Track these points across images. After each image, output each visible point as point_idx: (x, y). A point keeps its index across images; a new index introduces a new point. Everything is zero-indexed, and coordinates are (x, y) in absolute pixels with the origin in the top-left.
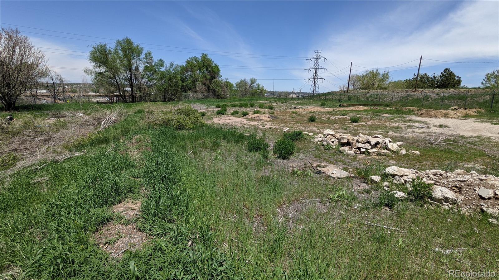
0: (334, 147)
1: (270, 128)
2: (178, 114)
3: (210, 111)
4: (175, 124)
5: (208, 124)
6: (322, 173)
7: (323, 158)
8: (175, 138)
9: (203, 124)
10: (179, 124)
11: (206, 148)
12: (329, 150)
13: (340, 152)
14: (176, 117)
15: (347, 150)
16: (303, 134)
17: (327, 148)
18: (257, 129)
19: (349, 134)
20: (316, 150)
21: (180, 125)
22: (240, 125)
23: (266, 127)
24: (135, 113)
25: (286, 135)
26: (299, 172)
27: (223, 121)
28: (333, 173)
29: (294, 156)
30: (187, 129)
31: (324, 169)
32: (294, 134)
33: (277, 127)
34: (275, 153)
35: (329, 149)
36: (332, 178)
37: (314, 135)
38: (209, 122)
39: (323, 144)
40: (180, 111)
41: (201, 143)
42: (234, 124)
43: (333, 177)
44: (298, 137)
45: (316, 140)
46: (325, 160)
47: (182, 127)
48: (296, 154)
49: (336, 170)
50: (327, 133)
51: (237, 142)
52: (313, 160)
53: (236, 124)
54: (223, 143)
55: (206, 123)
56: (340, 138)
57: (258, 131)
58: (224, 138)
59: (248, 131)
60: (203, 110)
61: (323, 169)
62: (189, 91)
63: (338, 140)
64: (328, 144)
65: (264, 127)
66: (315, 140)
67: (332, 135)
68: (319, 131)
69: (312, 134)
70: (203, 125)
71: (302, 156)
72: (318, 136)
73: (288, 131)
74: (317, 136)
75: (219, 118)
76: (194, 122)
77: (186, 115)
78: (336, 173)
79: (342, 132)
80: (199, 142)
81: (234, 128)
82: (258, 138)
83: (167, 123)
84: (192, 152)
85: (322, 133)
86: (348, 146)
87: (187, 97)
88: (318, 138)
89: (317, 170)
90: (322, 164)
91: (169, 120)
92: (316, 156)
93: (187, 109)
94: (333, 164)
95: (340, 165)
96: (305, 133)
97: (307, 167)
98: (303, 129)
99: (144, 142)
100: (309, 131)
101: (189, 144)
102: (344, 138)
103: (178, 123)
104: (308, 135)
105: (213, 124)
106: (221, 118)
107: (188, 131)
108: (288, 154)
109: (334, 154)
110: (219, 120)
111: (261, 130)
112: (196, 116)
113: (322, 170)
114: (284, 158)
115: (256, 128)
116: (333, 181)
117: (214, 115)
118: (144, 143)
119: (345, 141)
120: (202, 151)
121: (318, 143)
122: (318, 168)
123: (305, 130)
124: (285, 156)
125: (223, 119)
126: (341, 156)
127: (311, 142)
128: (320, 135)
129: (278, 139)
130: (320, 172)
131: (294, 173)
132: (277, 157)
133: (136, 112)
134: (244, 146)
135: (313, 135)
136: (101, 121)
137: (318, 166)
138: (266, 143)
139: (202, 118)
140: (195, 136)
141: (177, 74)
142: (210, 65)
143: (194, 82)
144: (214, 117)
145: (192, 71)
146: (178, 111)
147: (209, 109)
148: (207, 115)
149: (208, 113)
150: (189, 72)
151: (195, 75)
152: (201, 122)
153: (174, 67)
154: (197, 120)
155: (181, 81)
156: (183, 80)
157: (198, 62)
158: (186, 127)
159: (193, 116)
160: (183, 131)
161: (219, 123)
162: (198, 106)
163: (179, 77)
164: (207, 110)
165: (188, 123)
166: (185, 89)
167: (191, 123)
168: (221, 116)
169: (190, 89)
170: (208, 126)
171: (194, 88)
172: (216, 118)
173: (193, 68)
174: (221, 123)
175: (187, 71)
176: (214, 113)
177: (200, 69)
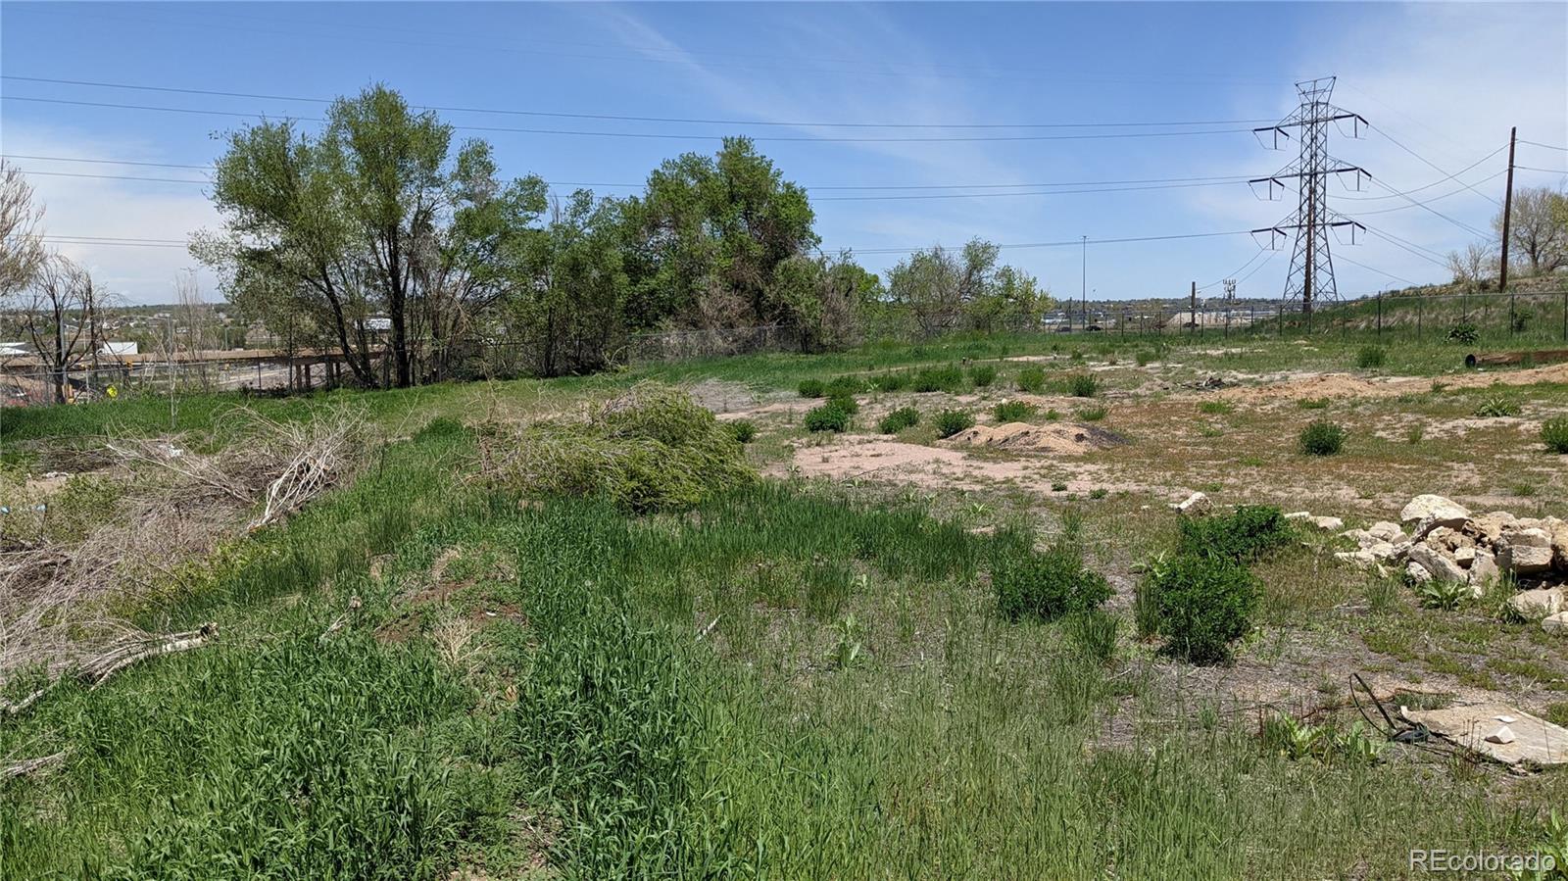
0: (1478, 591)
1: (1098, 495)
2: (626, 435)
3: (774, 415)
4: (615, 486)
5: (770, 480)
6: (1431, 738)
7: (1422, 655)
8: (629, 554)
9: (750, 480)
10: (634, 484)
11: (781, 603)
12: (1450, 608)
13: (1518, 619)
14: (622, 450)
15: (1555, 606)
16: (1287, 522)
17: (1435, 597)
18: (1029, 502)
19: (1554, 520)
20: (1374, 609)
21: (638, 489)
22: (935, 483)
23: (1072, 487)
24: (418, 438)
25: (1190, 532)
26: (1302, 735)
27: (847, 464)
28: (1496, 741)
29: (1254, 645)
30: (679, 510)
31: (1441, 718)
32: (1239, 526)
33: (1133, 487)
34: (1147, 629)
35: (1448, 603)
36: (1492, 768)
37: (1347, 527)
38: (775, 473)
39: (1412, 576)
40: (640, 419)
41: (757, 581)
42: (901, 477)
43: (1498, 762)
44: (1262, 540)
45: (1365, 554)
46: (1439, 667)
47: (647, 500)
48: (1263, 635)
49: (1507, 719)
50: (1423, 515)
51: (935, 571)
52: (1367, 663)
53: (914, 477)
54: (863, 576)
55: (763, 475)
56: (1503, 541)
57: (1036, 509)
58: (866, 553)
59: (983, 514)
60: (738, 410)
61: (1433, 715)
62: (667, 322)
63: (1495, 550)
64: (1440, 576)
65: (1064, 488)
66: (1359, 554)
67: (1457, 525)
68: (1370, 502)
69: (1338, 521)
70: (747, 488)
71: (1299, 643)
72: (1373, 530)
73: (1200, 506)
74: (1366, 530)
75: (826, 451)
76: (707, 474)
77: (664, 442)
78: (1512, 736)
79: (1506, 508)
80: (742, 576)
81: (908, 500)
82: (1041, 547)
83: (579, 484)
85: (1394, 516)
86: (1557, 584)
87: (654, 351)
88: (1378, 543)
89: (1400, 724)
90: (1425, 688)
91: (587, 469)
92: (1375, 643)
93: (673, 410)
94: (1484, 686)
95: (1527, 695)
96: (1297, 514)
97: (1339, 705)
98: (1280, 494)
99: (487, 578)
100: (1311, 506)
101: (697, 585)
102: (1529, 541)
103: (632, 478)
104: (1313, 527)
105: (800, 482)
106: (834, 448)
107: (681, 519)
108: (1225, 631)
109: (1482, 633)
110: (825, 460)
111: (1047, 503)
112: (712, 445)
113: (1429, 722)
114: (1206, 655)
115: (1019, 498)
116: (1505, 782)
117: (798, 434)
118: (489, 583)
119: (1541, 557)
120: (765, 622)
121: (1381, 568)
122: (1404, 709)
123: (1291, 500)
124: (1207, 645)
125: (843, 453)
126: (1524, 643)
127: (1337, 563)
128: (1381, 527)
129: (1151, 554)
130: (1419, 734)
131: (1272, 737)
132: (1161, 652)
133: (423, 432)
134: (978, 594)
135: (1339, 529)
136: (267, 482)
137: (1401, 699)
138: (1090, 576)
139: (741, 451)
140: (722, 545)
141: (608, 244)
142: (764, 189)
143: (687, 276)
144: (795, 445)
145: (676, 225)
146: (631, 422)
147: (765, 406)
148: (759, 435)
149: (767, 425)
150: (663, 230)
151: (691, 242)
152: (741, 473)
153: (593, 208)
154: (722, 461)
155: (627, 272)
156: (635, 269)
157: (707, 178)
158: (671, 500)
159: (701, 446)
160: (658, 518)
161: (829, 476)
162: (712, 393)
163: (615, 256)
164: (758, 413)
165: (676, 478)
166: (644, 314)
167: (692, 480)
168: (830, 441)
169: (670, 311)
170: (773, 490)
171: (687, 304)
172: (805, 450)
173: (682, 209)
174: (835, 474)
175: (654, 227)
176: (793, 427)
177: (714, 211)
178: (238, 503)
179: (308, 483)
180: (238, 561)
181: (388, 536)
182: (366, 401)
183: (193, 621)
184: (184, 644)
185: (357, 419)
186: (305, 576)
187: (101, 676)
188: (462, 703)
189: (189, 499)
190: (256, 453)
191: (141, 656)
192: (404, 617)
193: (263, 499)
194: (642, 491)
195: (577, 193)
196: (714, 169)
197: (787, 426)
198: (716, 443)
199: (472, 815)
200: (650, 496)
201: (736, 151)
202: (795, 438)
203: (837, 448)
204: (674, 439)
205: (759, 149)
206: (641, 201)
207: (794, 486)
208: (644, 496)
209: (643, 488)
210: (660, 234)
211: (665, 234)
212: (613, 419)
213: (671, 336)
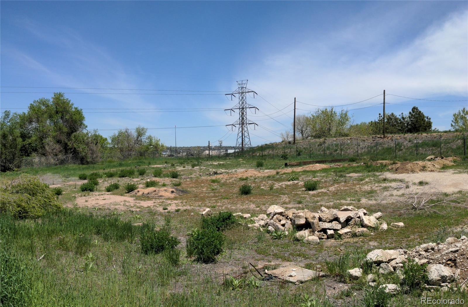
0: (287, 233)
1: (177, 211)
2: (17, 192)
3: (70, 186)
4: (12, 209)
5: (67, 208)
6: (274, 278)
7: (272, 254)
8: (15, 232)
9: (60, 208)
10: (19, 209)
11: (67, 250)
12: (280, 239)
13: (298, 240)
14: (15, 198)
15: (307, 235)
16: (234, 217)
17: (275, 236)
18: (155, 214)
19: (306, 210)
20: (258, 241)
21: (21, 210)
22: (123, 208)
23: (169, 208)
25: (205, 222)
26: (236, 282)
27: (94, 203)
28: (291, 276)
29: (223, 256)
30: (35, 218)
31: (276, 272)
32: (219, 219)
33: (188, 208)
34: (190, 254)
35: (279, 237)
36: (290, 284)
37: (252, 216)
38: (68, 206)
39: (269, 230)
40: (22, 187)
41: (59, 242)
42: (112, 206)
43: (291, 282)
44: (226, 223)
45: (257, 225)
46: (276, 256)
47: (24, 214)
48: (226, 252)
49: (294, 269)
50: (272, 211)
51: (122, 238)
52: (257, 258)
53: (117, 207)
54: (96, 241)
55: (64, 207)
56: (293, 218)
57: (157, 216)
58: (98, 233)
59: (139, 219)
60: (58, 184)
61: (274, 271)
62: (34, 154)
63: (291, 220)
64: (277, 229)
65: (167, 209)
66: (255, 225)
67: (281, 214)
68: (259, 208)
69: (249, 215)
70: (59, 211)
71: (237, 254)
72: (259, 217)
73: (209, 213)
74: (257, 217)
75: (86, 198)
76: (44, 206)
77: (30, 195)
78: (296, 274)
79: (295, 208)
80: (55, 240)
81: (114, 214)
82: (157, 229)
83: (1, 208)
84: (44, 258)
85: (265, 212)
86: (307, 229)
87: (31, 164)
88: (260, 221)
89: (265, 275)
90: (272, 263)
91: (4, 204)
92: (258, 252)
93: (33, 184)
94: (288, 261)
95: (300, 262)
96: (238, 214)
97: (248, 272)
98: (233, 207)
100: (242, 211)
101: (38, 244)
102: (299, 217)
103: (19, 207)
104: (242, 217)
105: (77, 209)
106: (90, 197)
107: (35, 221)
108: (214, 252)
109: (288, 245)
110: (86, 201)
111: (161, 214)
112: (47, 196)
113: (273, 273)
114: (208, 260)
115: (151, 212)
116: (293, 287)
117: (77, 192)
119: (302, 221)
120: (61, 256)
121: (261, 229)
122: (266, 270)
123: (236, 209)
124: (208, 257)
125: (93, 198)
126: (299, 247)
127: (249, 228)
128: (261, 216)
129: (193, 229)
130: (270, 277)
131: (227, 284)
132: (194, 261)
134: (136, 245)
135: (250, 218)
137: (266, 267)
138: (172, 238)
139: (58, 198)
140: (48, 230)
141: (15, 128)
142: (67, 109)
143: (41, 139)
144: (76, 196)
145: (38, 121)
146: (19, 188)
147: (67, 183)
148: (64, 192)
149: (67, 189)
150: (33, 123)
151: (43, 127)
152: (56, 206)
153: (11, 116)
154: (50, 202)
155: (21, 137)
156: (24, 136)
157: (48, 106)
158: (32, 215)
159: (43, 196)
160: (27, 220)
161: (87, 207)
162: (48, 178)
163: (17, 132)
164: (65, 185)
165: (34, 207)
166: (26, 151)
167: (40, 208)
168: (88, 194)
169: (35, 150)
170: (67, 211)
171: (41, 147)
172: (80, 198)
173: (40, 116)
174: (89, 206)
175: (31, 122)
176: (76, 190)
177: (51, 117)
194: (22, 211)
195: (5, 112)
196: (51, 103)
197: (74, 189)
198: (48, 195)
200: (25, 213)
201: (58, 98)
202: (76, 194)
203: (91, 197)
204: (33, 194)
205: (66, 97)
206: (26, 114)
207: (75, 210)
208: (23, 213)
209: (22, 210)
210: (33, 124)
211: (34, 125)
213: (36, 159)
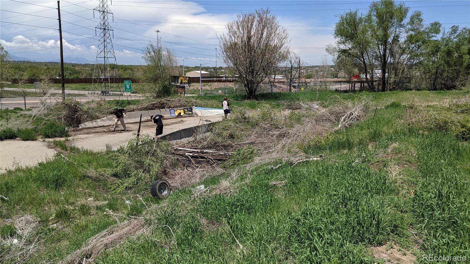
8: (459, 154)
10: (464, 129)
40: (468, 107)
83: (442, 127)
91: (446, 123)
99: (406, 154)
103: (463, 127)
118: (406, 156)
133: (388, 106)
136: (340, 117)
153: (458, 32)
155: (469, 54)
163: (465, 48)
178: (332, 122)
179: (352, 118)
180: (331, 138)
181: (375, 137)
182: (371, 95)
183: (317, 153)
184: (315, 159)
185: (368, 100)
186: (349, 145)
187: (294, 163)
188: (395, 191)
189: (319, 120)
190: (338, 108)
191: (305, 160)
192: (378, 162)
193: (339, 122)
194: (466, 132)
195: (453, 27)
199: (396, 227)
200: (469, 134)
212: (458, 106)
